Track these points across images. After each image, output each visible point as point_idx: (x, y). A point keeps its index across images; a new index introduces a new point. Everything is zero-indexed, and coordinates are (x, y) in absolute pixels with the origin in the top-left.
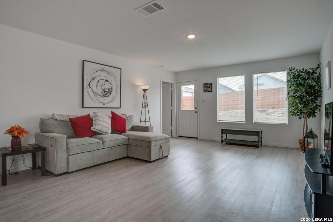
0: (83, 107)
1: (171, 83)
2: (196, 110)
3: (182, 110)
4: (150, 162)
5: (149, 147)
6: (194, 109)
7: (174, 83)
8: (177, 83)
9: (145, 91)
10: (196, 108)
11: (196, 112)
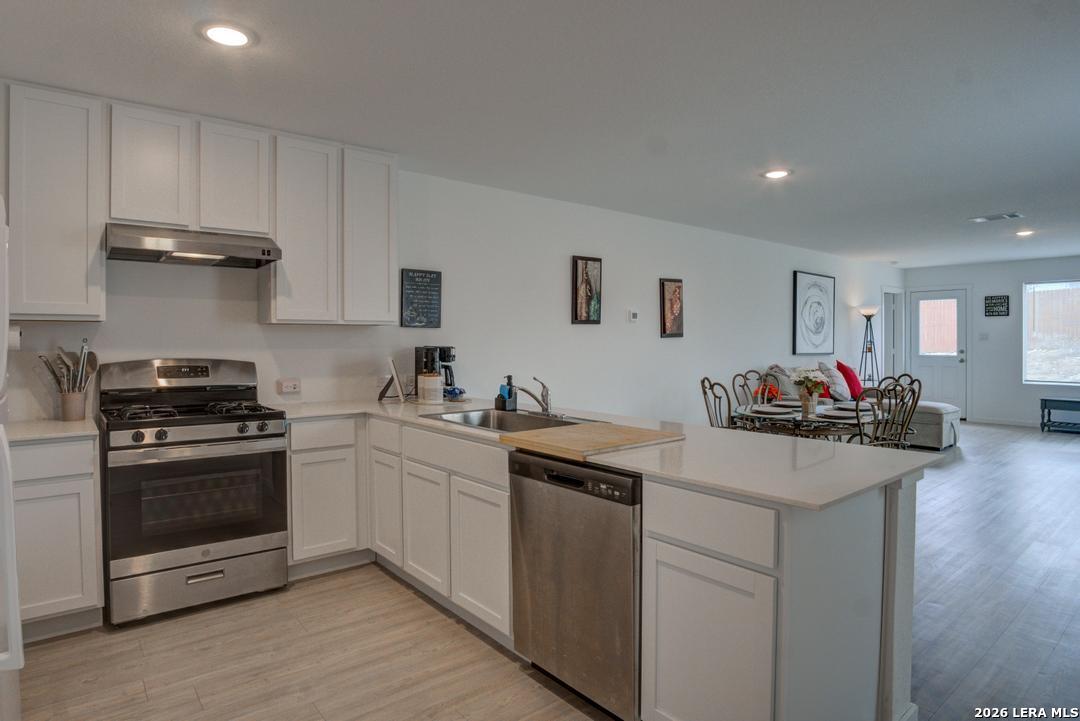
0: (794, 352)
1: (894, 295)
2: (963, 356)
3: (923, 357)
4: (937, 450)
5: (939, 424)
6: (955, 354)
7: (900, 294)
8: (908, 294)
9: (869, 318)
10: (962, 352)
11: (962, 361)
